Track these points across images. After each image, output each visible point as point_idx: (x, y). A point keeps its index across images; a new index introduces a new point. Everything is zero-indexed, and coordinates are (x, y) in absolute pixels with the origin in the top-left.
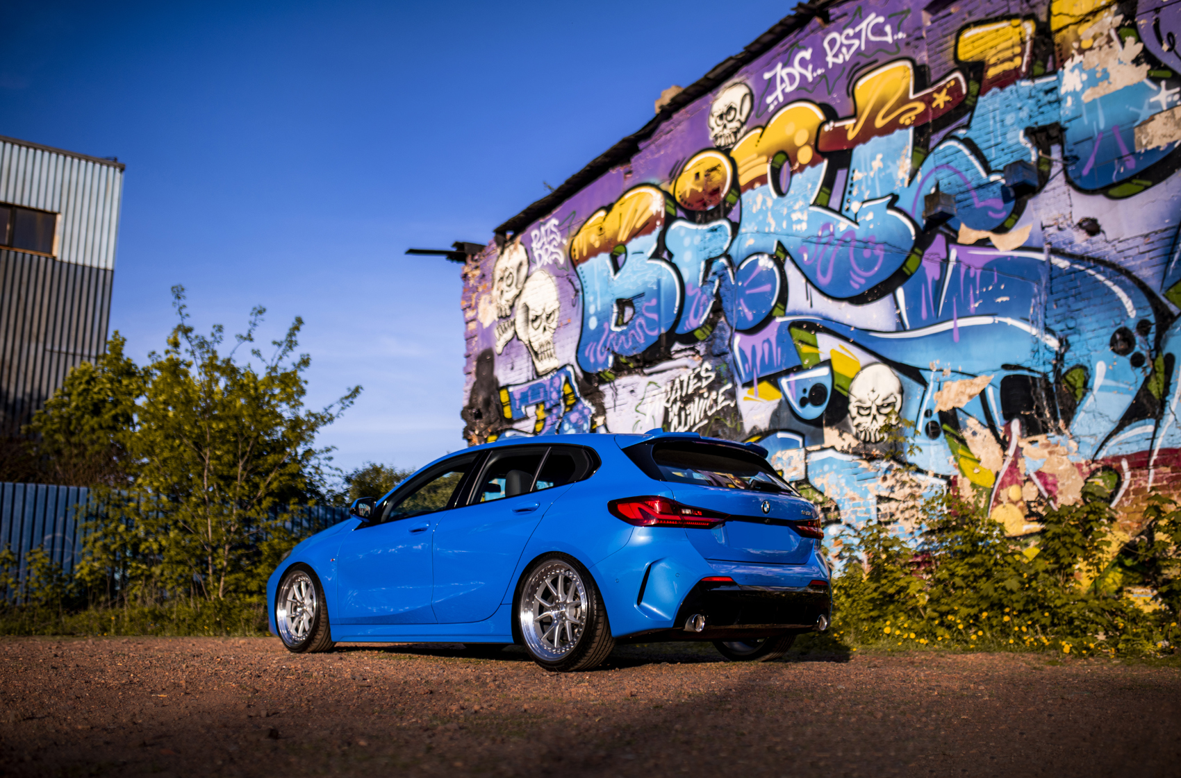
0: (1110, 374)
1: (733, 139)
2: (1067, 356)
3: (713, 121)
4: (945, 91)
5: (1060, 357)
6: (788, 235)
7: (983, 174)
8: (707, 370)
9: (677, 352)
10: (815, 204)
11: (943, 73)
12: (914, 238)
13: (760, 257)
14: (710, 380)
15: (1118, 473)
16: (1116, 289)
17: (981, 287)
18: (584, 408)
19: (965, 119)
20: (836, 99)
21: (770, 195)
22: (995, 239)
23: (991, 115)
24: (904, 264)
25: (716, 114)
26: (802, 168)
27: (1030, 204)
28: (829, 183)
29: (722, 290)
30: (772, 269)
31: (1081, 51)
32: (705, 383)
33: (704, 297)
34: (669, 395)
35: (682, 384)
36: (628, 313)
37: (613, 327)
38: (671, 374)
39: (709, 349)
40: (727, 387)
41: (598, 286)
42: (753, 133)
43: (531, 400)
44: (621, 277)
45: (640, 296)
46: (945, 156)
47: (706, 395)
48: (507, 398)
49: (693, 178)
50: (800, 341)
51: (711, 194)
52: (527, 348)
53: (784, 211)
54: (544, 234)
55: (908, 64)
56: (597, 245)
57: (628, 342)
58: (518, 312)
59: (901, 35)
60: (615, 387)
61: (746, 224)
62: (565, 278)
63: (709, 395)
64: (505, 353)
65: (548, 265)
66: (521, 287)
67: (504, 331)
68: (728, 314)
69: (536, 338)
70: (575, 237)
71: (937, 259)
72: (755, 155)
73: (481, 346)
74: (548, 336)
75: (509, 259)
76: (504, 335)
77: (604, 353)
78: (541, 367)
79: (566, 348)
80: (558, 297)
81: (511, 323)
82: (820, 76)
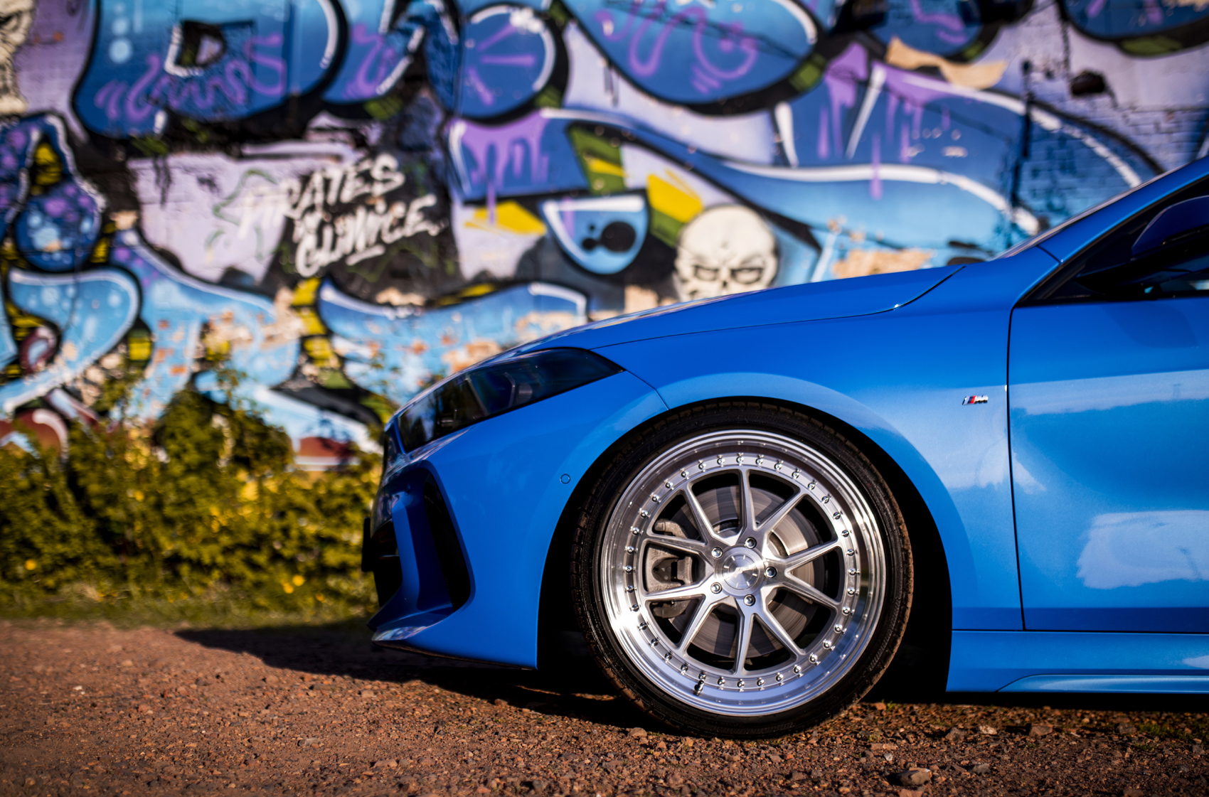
8: (386, 169)
9: (320, 130)
12: (812, 41)
13: (515, 10)
14: (391, 186)
18: (79, 192)
22: (947, 68)
24: (794, 73)
27: (1004, 34)
29: (430, 48)
30: (538, 34)
32: (379, 189)
33: (389, 53)
34: (295, 197)
35: (327, 183)
36: (209, 48)
37: (170, 66)
38: (302, 165)
39: (392, 137)
40: (430, 201)
45: (241, 24)
47: (380, 207)
50: (588, 153)
57: (204, 98)
60: (166, 167)
63: (387, 210)
68: (437, 87)
71: (851, 78)
74: (1, 55)
77: (143, 108)
79: (47, 82)
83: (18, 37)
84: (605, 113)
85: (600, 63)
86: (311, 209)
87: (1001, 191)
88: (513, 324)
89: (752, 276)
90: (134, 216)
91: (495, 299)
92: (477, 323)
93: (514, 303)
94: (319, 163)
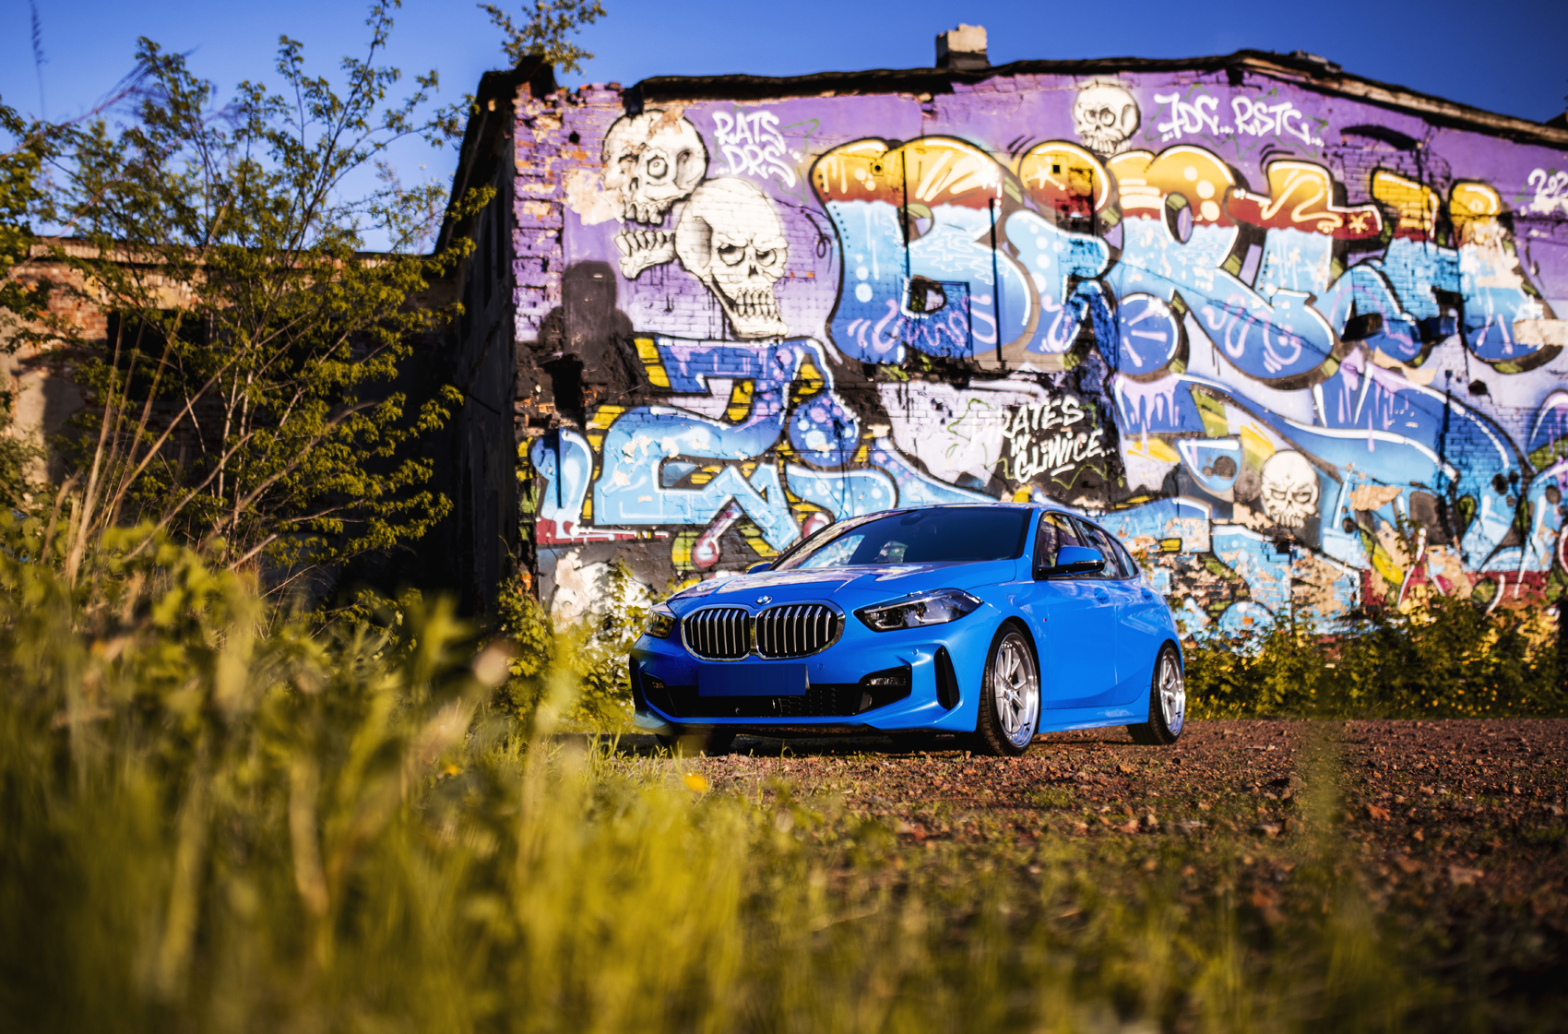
0: (1494, 508)
1: (1112, 149)
2: (1460, 486)
3: (1079, 113)
4: (1361, 219)
5: (1452, 487)
6: (1188, 288)
7: (1397, 310)
8: (1071, 407)
9: (1021, 372)
10: (1222, 267)
11: (1357, 201)
12: (1332, 343)
13: (1151, 299)
14: (1075, 420)
15: (1497, 583)
16: (1496, 442)
17: (1395, 408)
19: (1380, 253)
20: (1249, 170)
21: (1164, 235)
22: (1406, 370)
23: (1403, 261)
24: (1322, 363)
25: (1085, 107)
26: (1205, 223)
27: (1435, 350)
28: (1240, 250)
29: (1096, 320)
30: (1167, 318)
31: (1476, 243)
32: (1067, 421)
33: (1068, 320)
34: (1008, 424)
35: (1030, 414)
36: (933, 299)
37: (904, 311)
38: (1010, 399)
39: (1071, 383)
40: (1100, 432)
41: (873, 244)
42: (1141, 154)
43: (719, 370)
44: (923, 247)
45: (958, 284)
46: (1363, 279)
47: (1070, 435)
48: (655, 354)
49: (1050, 169)
50: (1204, 407)
51: (1072, 198)
52: (708, 288)
53: (1183, 260)
54: (746, 127)
55: (1326, 175)
56: (871, 186)
57: (933, 338)
58: (681, 225)
59: (1319, 142)
60: (907, 391)
61: (1131, 255)
62: (798, 210)
63: (1074, 437)
64: (648, 281)
65: (757, 177)
66: (689, 189)
67: (643, 244)
68: (1102, 349)
69: (732, 278)
70: (820, 157)
71: (1355, 371)
72: (1143, 182)
73: (576, 252)
74: (761, 283)
75: (651, 133)
76: (644, 252)
77: (887, 340)
78: (744, 325)
79: (804, 312)
80: (784, 232)
81: (665, 237)
82: (1228, 135)
83: (777, 271)
84: (1213, 380)
85: (1209, 344)
86: (1022, 432)
87: (1435, 450)
88: (1163, 525)
89: (1305, 498)
90: (887, 428)
91: (1150, 506)
92: (1140, 522)
93: (1163, 509)
94: (1023, 398)
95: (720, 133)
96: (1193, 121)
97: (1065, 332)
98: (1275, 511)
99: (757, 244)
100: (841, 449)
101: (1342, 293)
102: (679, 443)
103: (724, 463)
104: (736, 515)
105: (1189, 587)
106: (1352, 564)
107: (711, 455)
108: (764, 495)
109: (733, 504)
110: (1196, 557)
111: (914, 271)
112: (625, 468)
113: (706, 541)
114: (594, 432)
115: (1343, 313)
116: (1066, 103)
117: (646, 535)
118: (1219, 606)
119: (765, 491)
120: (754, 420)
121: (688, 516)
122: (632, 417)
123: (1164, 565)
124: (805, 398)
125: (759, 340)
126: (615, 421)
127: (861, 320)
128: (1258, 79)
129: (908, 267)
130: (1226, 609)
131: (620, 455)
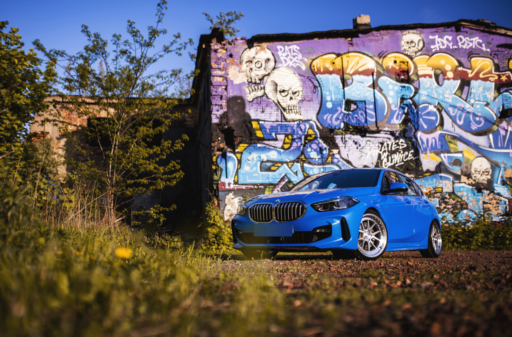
1: (414, 54)
3: (403, 43)
6: (443, 101)
8: (402, 142)
10: (455, 94)
12: (495, 119)
13: (429, 105)
14: (404, 147)
18: (319, 143)
20: (464, 60)
21: (434, 83)
24: (492, 126)
25: (405, 41)
26: (448, 79)
28: (461, 88)
29: (410, 113)
30: (435, 112)
32: (401, 148)
33: (400, 113)
34: (380, 149)
35: (388, 145)
36: (353, 107)
37: (343, 111)
38: (381, 140)
39: (402, 134)
40: (412, 151)
41: (332, 88)
42: (425, 56)
43: (280, 131)
44: (349, 89)
45: (362, 101)
46: (506, 97)
47: (402, 152)
48: (258, 126)
49: (393, 62)
50: (449, 142)
51: (401, 72)
52: (276, 104)
53: (441, 92)
54: (288, 51)
55: (491, 61)
56: (331, 69)
57: (354, 120)
58: (267, 84)
59: (488, 50)
60: (345, 138)
61: (422, 90)
62: (306, 78)
63: (403, 153)
64: (256, 102)
65: (292, 67)
66: (269, 71)
67: (254, 90)
68: (413, 123)
69: (284, 101)
70: (314, 60)
71: (504, 129)
72: (426, 65)
73: (232, 93)
74: (294, 102)
75: (256, 53)
76: (254, 93)
77: (337, 121)
78: (288, 116)
79: (309, 112)
80: (302, 85)
81: (261, 87)
82: (456, 49)
83: (299, 98)
84: (452, 133)
85: (451, 120)
86: (385, 151)
88: (436, 183)
89: (487, 173)
90: (338, 150)
91: (431, 176)
92: (428, 182)
93: (436, 177)
94: (385, 140)
95: (280, 53)
96: (443, 44)
97: (399, 117)
98: (476, 178)
99: (292, 89)
100: (322, 158)
101: (498, 102)
102: (267, 156)
103: (282, 163)
104: (286, 180)
105: (446, 204)
106: (505, 196)
107: (278, 160)
108: (296, 173)
109: (285, 177)
110: (448, 194)
111: (346, 97)
112: (249, 165)
113: (276, 189)
114: (238, 153)
115: (499, 109)
116: (398, 40)
117: (256, 187)
118: (457, 211)
119: (296, 172)
120: (292, 148)
121: (270, 181)
122: (251, 148)
123: (437, 197)
124: (310, 141)
125: (294, 121)
126: (245, 149)
127: (328, 114)
128: (466, 29)
129: (344, 96)
130: (459, 212)
131: (247, 160)
